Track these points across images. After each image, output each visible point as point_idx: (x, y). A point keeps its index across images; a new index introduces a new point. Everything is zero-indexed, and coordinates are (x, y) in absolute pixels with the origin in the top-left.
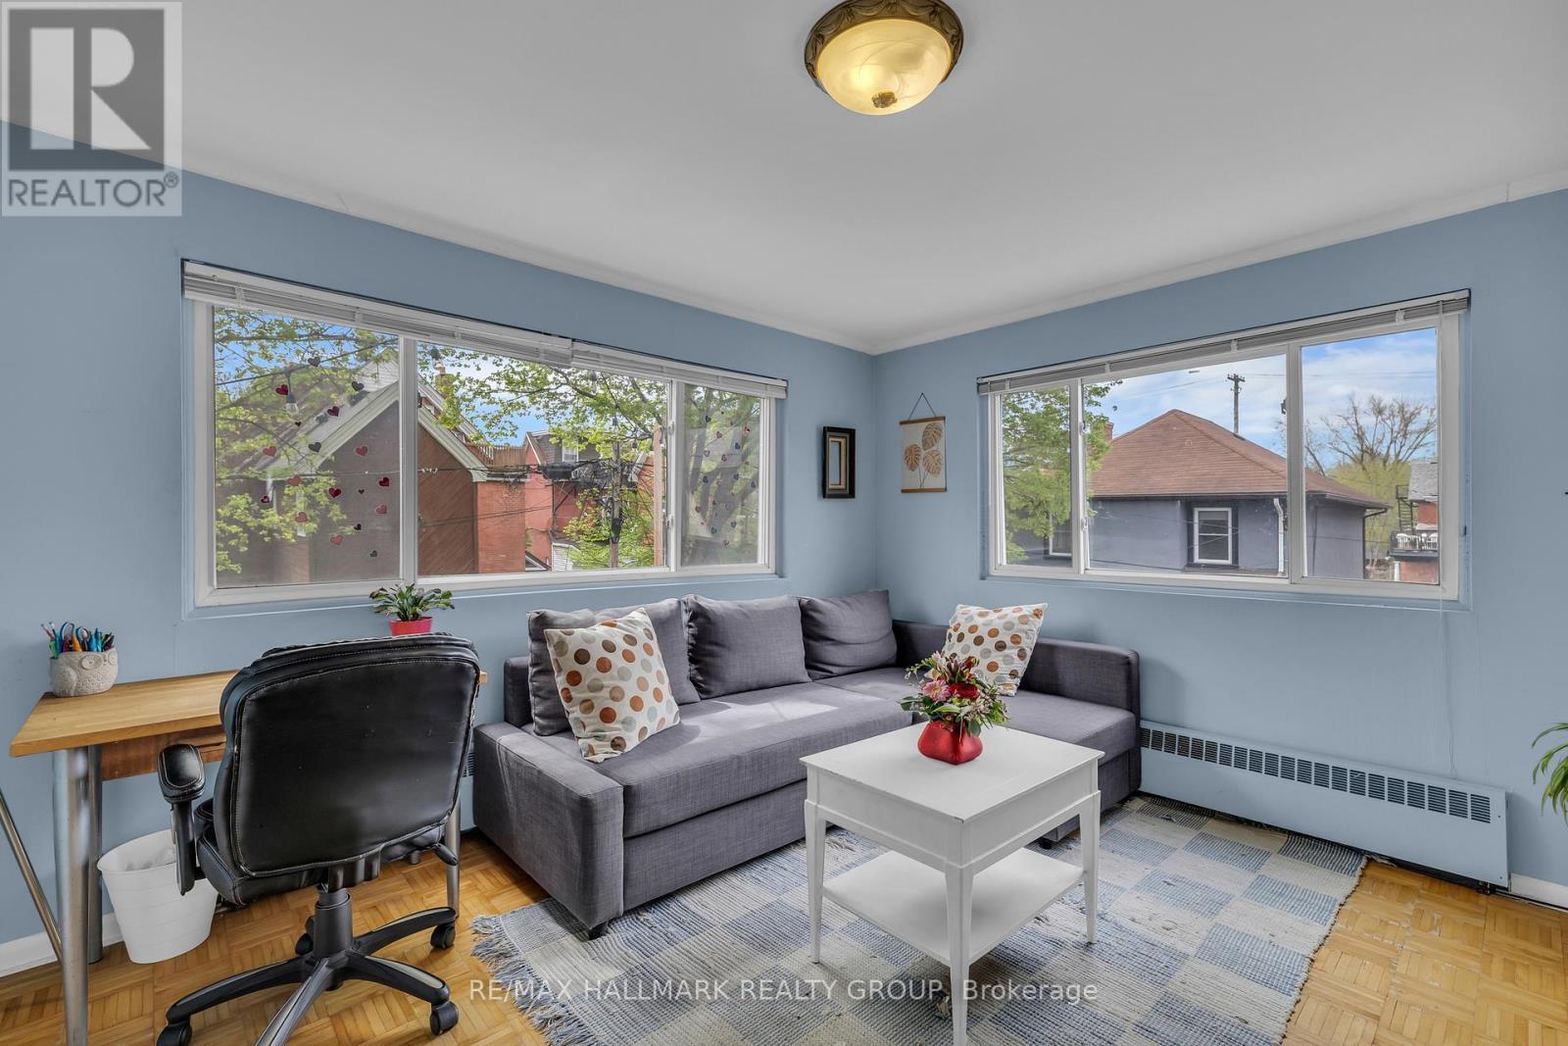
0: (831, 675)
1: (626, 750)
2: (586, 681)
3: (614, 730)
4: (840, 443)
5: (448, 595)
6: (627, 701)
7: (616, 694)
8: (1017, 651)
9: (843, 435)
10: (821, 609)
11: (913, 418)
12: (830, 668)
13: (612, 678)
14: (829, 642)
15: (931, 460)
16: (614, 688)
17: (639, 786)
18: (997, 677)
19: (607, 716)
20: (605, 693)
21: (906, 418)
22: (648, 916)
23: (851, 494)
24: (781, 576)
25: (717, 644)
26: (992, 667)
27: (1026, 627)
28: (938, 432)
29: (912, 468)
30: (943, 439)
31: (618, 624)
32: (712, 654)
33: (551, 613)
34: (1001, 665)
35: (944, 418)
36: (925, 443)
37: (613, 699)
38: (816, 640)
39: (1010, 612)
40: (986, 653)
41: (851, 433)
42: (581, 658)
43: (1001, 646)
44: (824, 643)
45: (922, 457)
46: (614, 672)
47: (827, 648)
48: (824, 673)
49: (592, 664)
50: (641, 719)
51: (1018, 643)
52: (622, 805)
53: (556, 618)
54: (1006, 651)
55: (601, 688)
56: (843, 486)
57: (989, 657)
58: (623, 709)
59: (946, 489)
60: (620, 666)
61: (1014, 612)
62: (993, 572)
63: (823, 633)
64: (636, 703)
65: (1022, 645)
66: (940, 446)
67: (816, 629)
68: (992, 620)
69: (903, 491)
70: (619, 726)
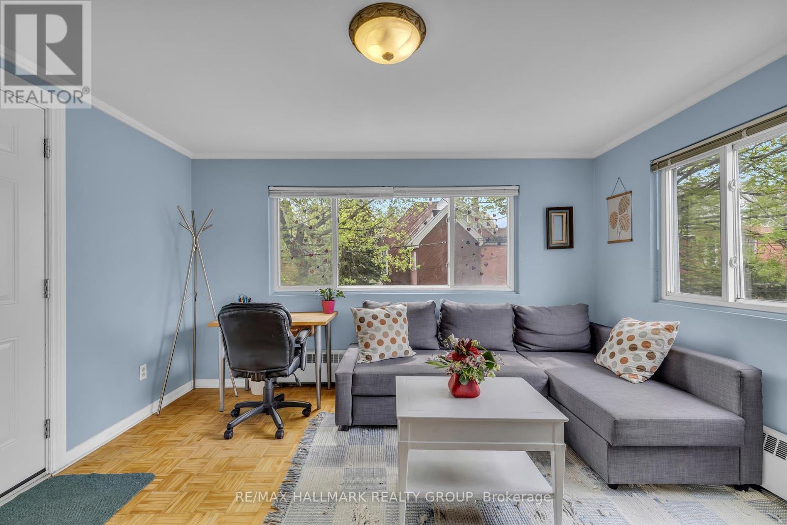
0: (530, 350)
1: (372, 361)
2: (362, 330)
3: (369, 352)
4: (562, 216)
5: (342, 293)
6: (376, 341)
7: (372, 337)
8: (646, 353)
9: (564, 211)
10: (525, 312)
11: (614, 195)
12: (529, 346)
13: (372, 330)
14: (529, 331)
15: (624, 222)
16: (372, 334)
17: (359, 375)
18: (626, 368)
19: (367, 345)
20: (368, 336)
21: (610, 195)
22: (366, 431)
23: (571, 245)
24: (518, 293)
25: (450, 324)
26: (624, 361)
27: (657, 337)
28: (628, 202)
29: (614, 227)
30: (630, 206)
31: (386, 308)
32: (447, 328)
33: (369, 301)
34: (631, 360)
35: (631, 192)
36: (620, 210)
37: (370, 339)
38: (522, 329)
39: (649, 326)
40: (622, 351)
41: (570, 210)
42: (362, 321)
43: (633, 348)
44: (526, 331)
45: (619, 219)
46: (373, 328)
47: (528, 334)
48: (525, 348)
49: (365, 323)
50: (381, 350)
51: (648, 347)
52: (351, 381)
53: (370, 304)
54: (637, 352)
55: (367, 333)
56: (565, 241)
57: (624, 353)
58: (373, 344)
59: (631, 240)
60: (377, 325)
61: (651, 325)
62: (664, 297)
63: (527, 326)
64: (380, 343)
65: (651, 349)
66: (628, 212)
67: (521, 323)
68: (634, 329)
69: (609, 242)
70: (371, 350)
